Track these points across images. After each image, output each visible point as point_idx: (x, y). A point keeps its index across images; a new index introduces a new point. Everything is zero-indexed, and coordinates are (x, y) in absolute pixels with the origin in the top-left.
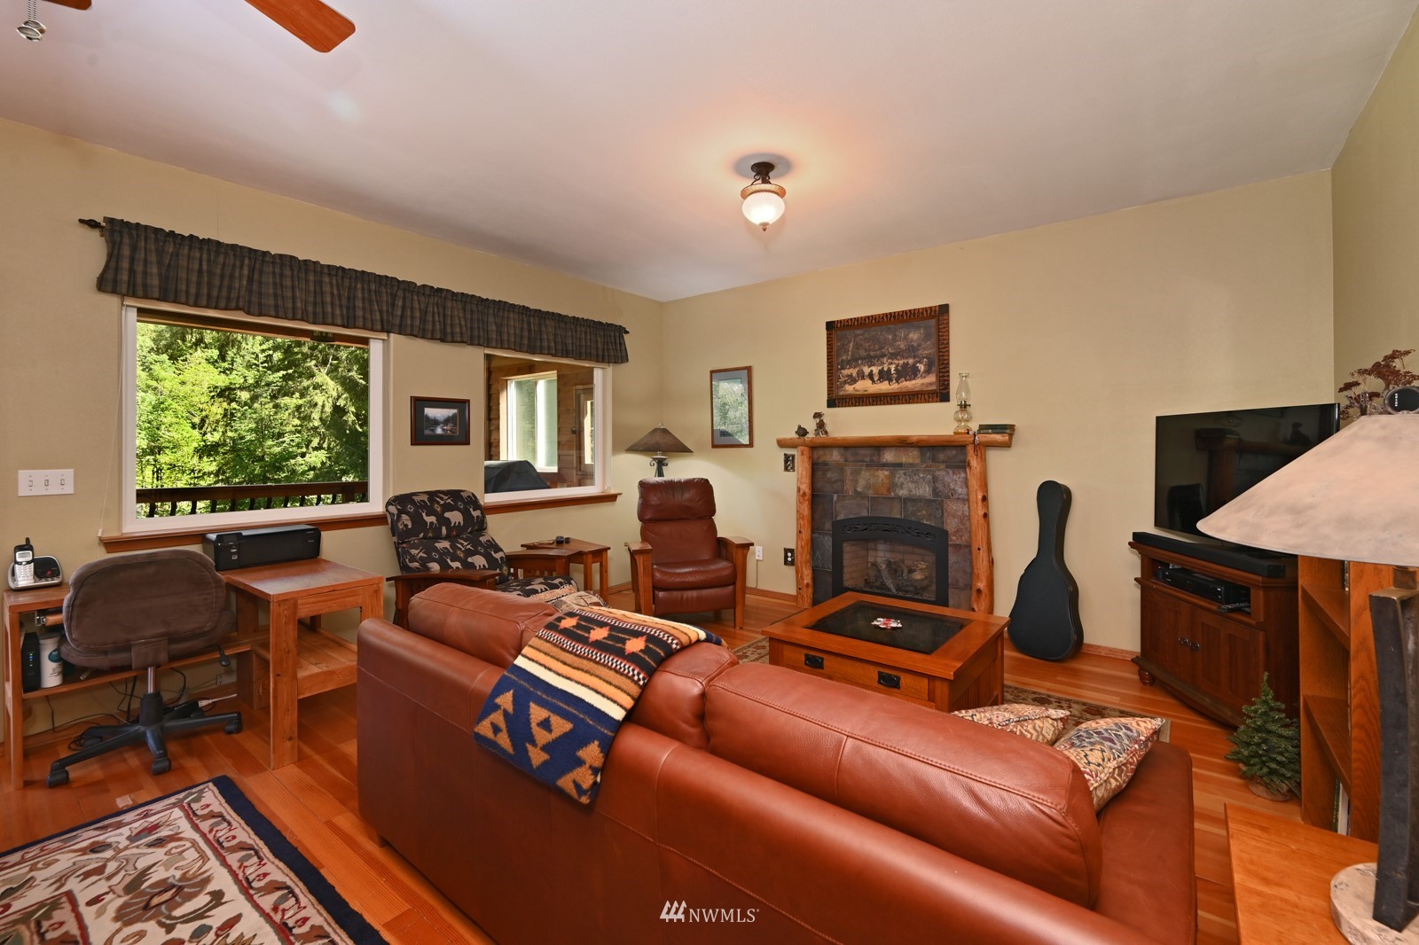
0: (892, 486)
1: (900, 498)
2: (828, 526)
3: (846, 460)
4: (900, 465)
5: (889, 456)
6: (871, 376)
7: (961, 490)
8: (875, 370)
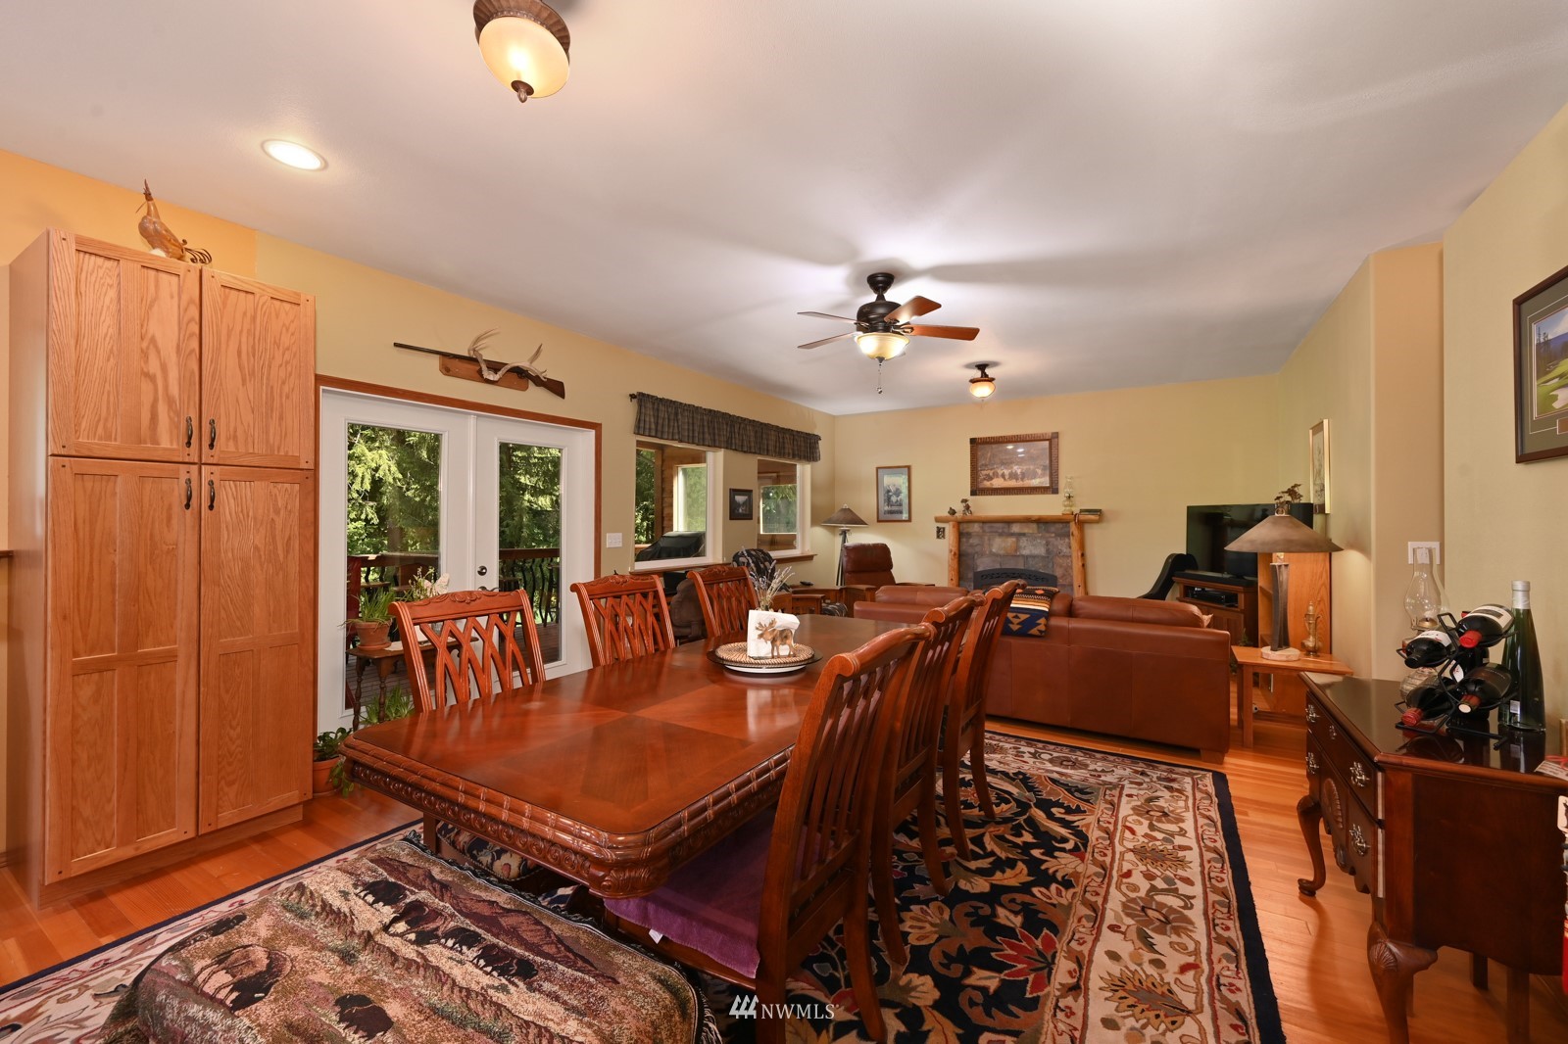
0: (1017, 548)
1: (1023, 556)
2: (971, 575)
3: (984, 531)
4: (1024, 534)
5: (1016, 528)
6: (1003, 476)
7: (1065, 550)
8: (1007, 472)
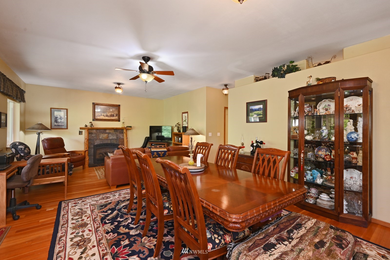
0: (108, 137)
1: (110, 139)
2: (92, 146)
3: (97, 132)
4: (110, 133)
5: (108, 131)
6: (104, 115)
7: (122, 137)
8: (105, 114)
